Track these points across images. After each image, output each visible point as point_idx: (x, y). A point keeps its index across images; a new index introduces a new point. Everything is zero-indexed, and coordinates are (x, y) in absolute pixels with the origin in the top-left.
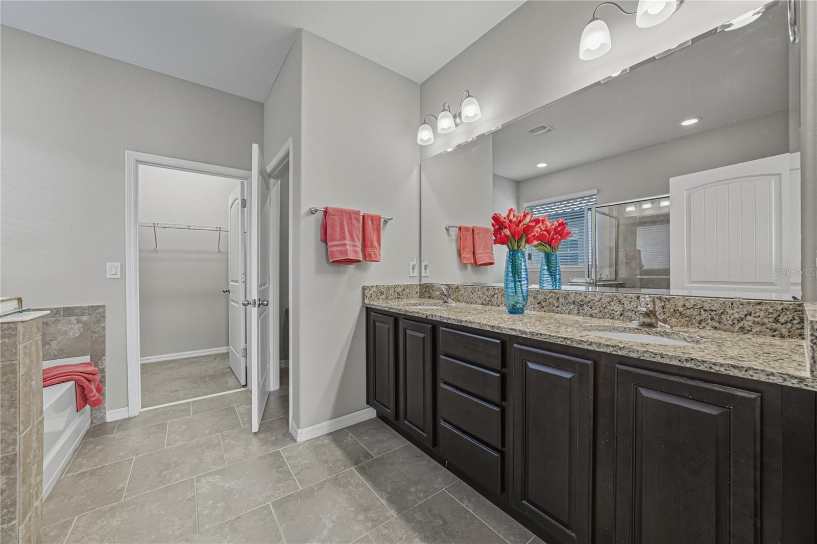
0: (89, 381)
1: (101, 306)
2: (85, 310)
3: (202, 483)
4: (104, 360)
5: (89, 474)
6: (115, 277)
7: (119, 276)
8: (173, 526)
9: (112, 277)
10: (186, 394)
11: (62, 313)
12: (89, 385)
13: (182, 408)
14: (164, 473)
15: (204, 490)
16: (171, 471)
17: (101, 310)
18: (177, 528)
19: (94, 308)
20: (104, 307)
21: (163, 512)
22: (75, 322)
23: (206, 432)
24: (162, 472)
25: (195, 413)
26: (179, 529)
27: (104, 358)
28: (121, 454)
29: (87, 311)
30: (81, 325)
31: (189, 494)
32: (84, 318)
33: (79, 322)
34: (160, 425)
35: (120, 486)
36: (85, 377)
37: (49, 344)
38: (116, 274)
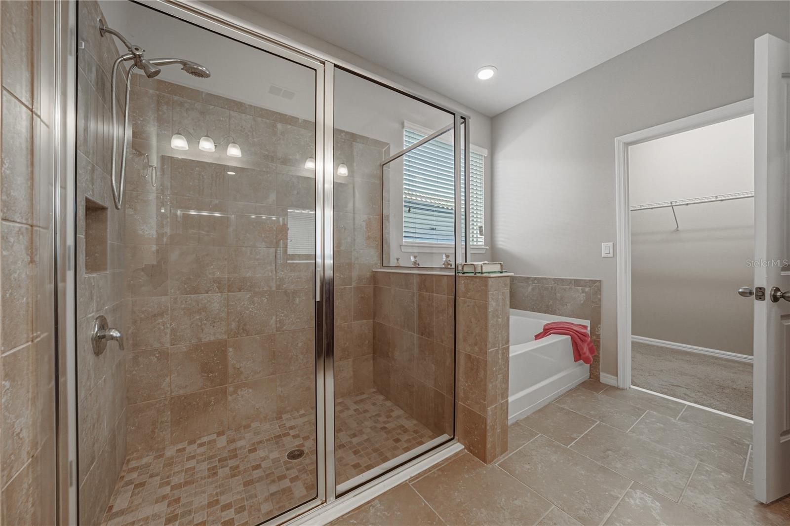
0: (582, 341)
1: (598, 281)
2: (587, 282)
3: (636, 493)
4: (599, 327)
5: (565, 411)
6: (609, 255)
7: (611, 255)
8: (583, 503)
9: (606, 256)
10: (686, 395)
11: (573, 282)
12: (581, 344)
13: (671, 405)
14: (610, 452)
15: (632, 502)
16: (616, 456)
17: (597, 284)
18: (584, 508)
19: (594, 282)
20: (600, 281)
21: (585, 484)
22: (581, 291)
23: (682, 447)
24: (609, 450)
25: (683, 419)
26: (585, 511)
27: (599, 326)
28: (592, 412)
29: (588, 284)
30: (584, 294)
31: (616, 491)
32: (587, 289)
33: (583, 291)
34: (639, 409)
35: (575, 435)
36: (579, 336)
37: (566, 305)
38: (609, 253)
